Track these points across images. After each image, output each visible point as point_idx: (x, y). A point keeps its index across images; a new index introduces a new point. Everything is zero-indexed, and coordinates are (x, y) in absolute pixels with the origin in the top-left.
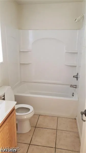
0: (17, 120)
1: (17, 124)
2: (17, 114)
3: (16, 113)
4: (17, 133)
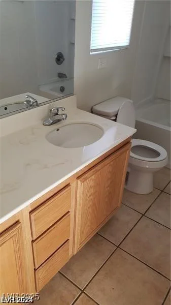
0: (130, 165)
1: (128, 173)
2: (132, 154)
3: (131, 152)
4: (125, 189)
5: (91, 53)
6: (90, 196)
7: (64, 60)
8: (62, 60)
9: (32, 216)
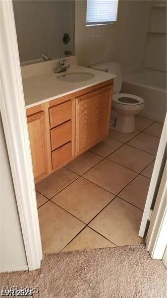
5: (87, 26)
6: (85, 115)
7: (69, 40)
8: (68, 39)
9: (50, 110)
